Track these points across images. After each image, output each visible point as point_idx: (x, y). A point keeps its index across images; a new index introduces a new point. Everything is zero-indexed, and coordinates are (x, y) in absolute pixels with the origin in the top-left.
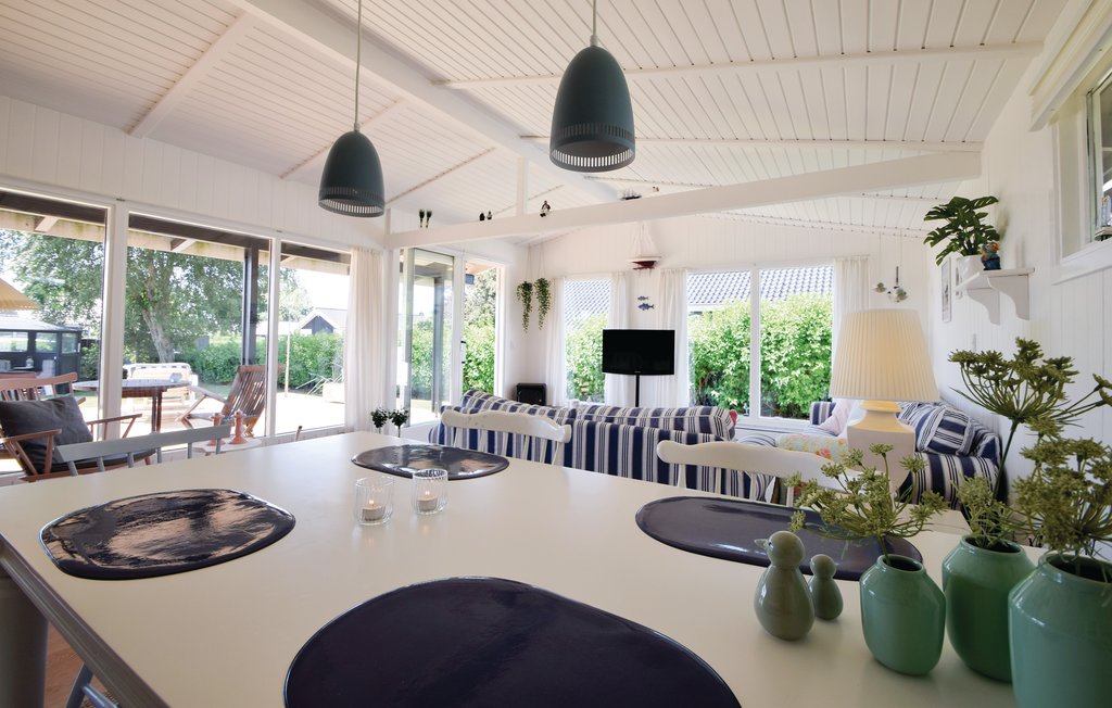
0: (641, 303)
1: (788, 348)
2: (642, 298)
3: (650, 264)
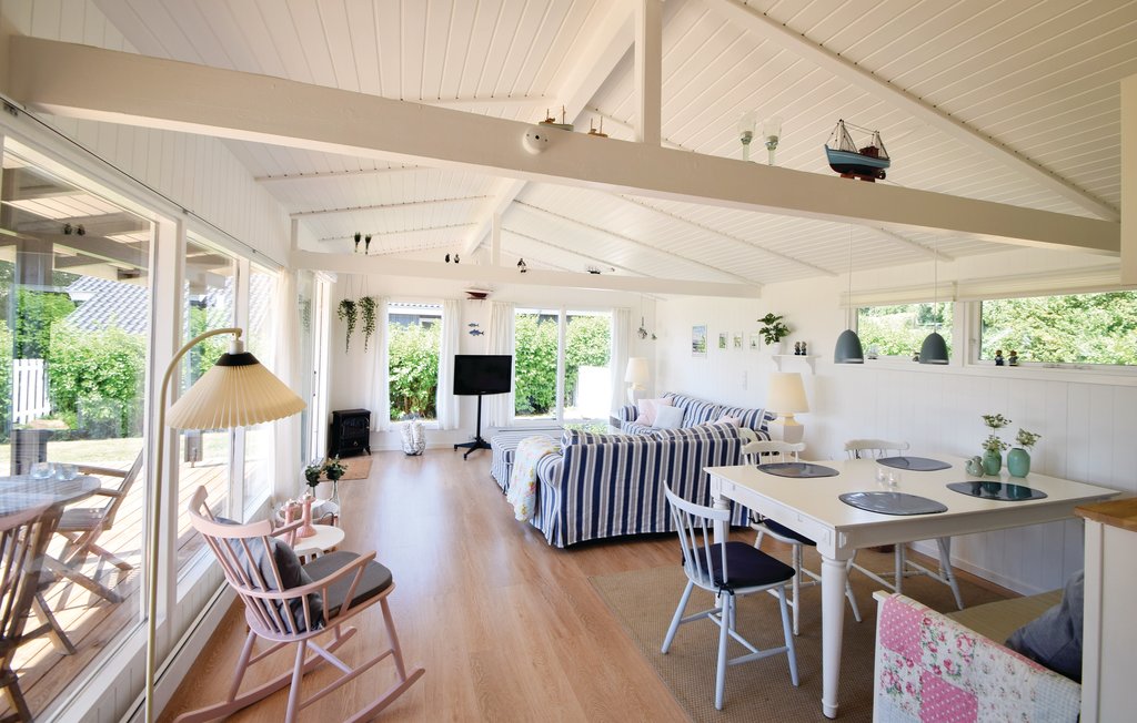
0: (472, 329)
2: (473, 325)
3: (481, 296)
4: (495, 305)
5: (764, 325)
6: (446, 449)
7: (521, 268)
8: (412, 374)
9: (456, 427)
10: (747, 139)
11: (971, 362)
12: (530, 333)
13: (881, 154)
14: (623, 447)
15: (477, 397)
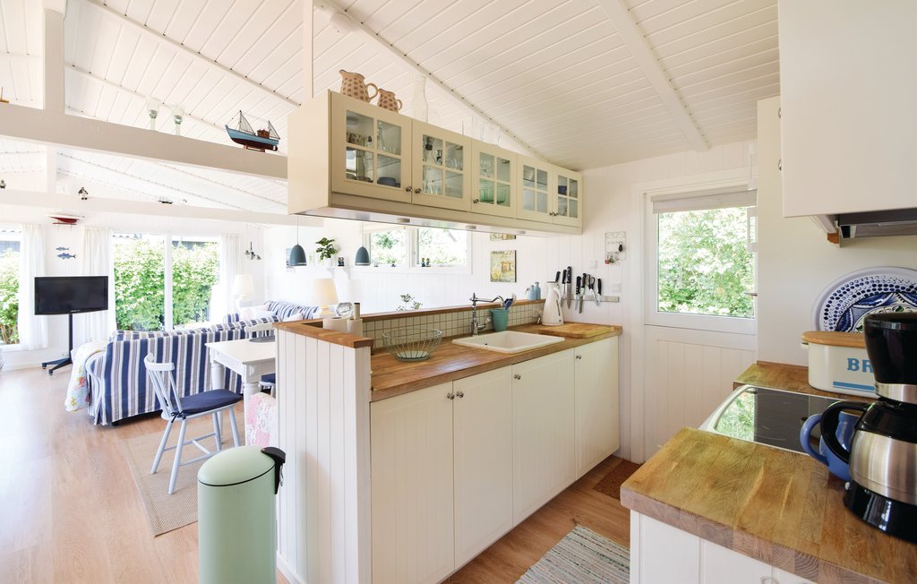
0: (62, 252)
1: (136, 280)
2: (60, 249)
3: (71, 221)
4: (87, 231)
5: (320, 246)
6: (32, 369)
7: (81, 195)
8: (8, 302)
9: (45, 345)
10: (154, 115)
11: (413, 266)
12: (156, 258)
13: (272, 134)
14: (197, 337)
15: (67, 316)
